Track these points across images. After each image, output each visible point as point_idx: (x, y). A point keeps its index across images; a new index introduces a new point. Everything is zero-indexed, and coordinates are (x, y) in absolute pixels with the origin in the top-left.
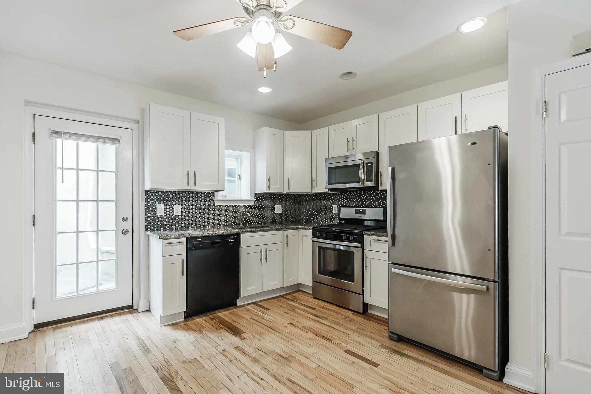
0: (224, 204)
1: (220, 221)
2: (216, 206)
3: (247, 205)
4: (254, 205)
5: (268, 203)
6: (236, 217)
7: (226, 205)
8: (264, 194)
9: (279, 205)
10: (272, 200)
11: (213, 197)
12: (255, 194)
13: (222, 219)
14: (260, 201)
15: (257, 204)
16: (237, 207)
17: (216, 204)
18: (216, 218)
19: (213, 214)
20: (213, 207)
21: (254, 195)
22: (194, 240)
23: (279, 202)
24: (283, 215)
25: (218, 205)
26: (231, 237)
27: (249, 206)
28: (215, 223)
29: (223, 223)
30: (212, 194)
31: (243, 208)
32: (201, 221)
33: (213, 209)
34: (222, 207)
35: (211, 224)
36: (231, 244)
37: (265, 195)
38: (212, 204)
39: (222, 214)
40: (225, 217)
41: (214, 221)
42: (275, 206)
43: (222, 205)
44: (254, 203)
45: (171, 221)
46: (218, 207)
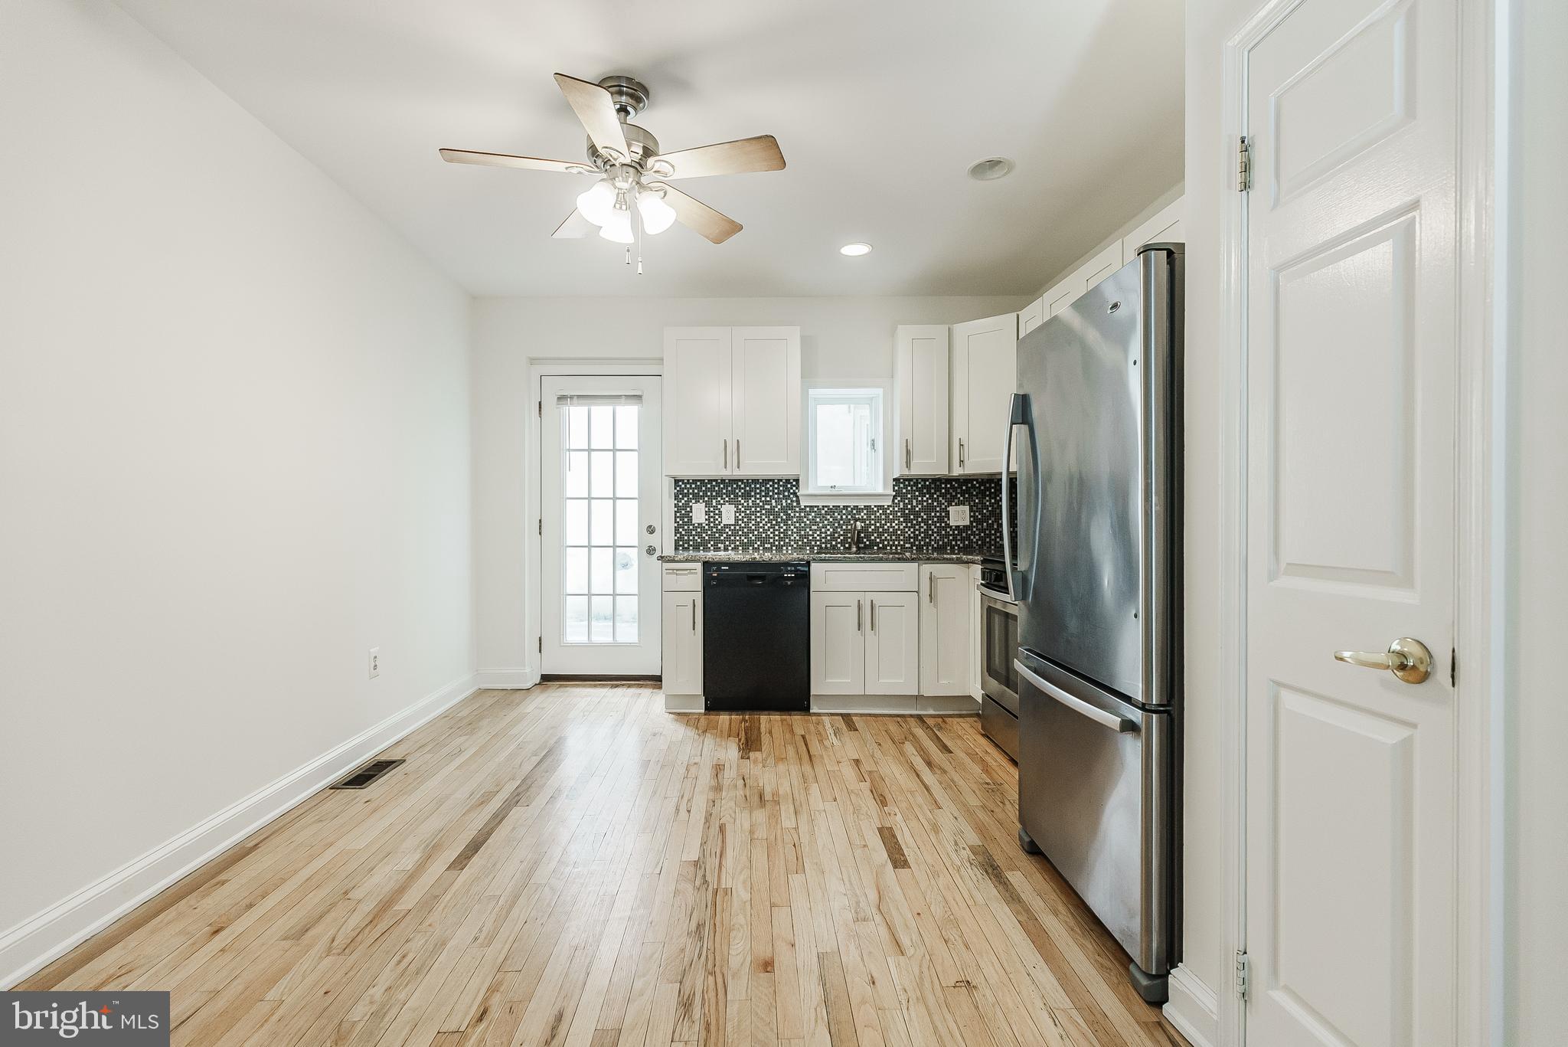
0: (820, 504)
1: (811, 538)
2: (803, 507)
3: (875, 506)
4: (891, 506)
5: (930, 501)
6: (846, 531)
7: (826, 506)
8: (920, 481)
9: (961, 507)
10: (943, 495)
11: (797, 488)
12: (894, 480)
13: (815, 535)
14: (909, 496)
15: (901, 504)
16: (849, 509)
17: (803, 504)
18: (803, 533)
19: (798, 525)
20: (797, 509)
21: (892, 483)
22: (715, 568)
23: (961, 498)
24: (974, 529)
25: (808, 506)
26: (789, 568)
27: (880, 507)
28: (800, 543)
29: (818, 543)
30: (794, 483)
31: (865, 511)
32: (771, 538)
33: (797, 514)
34: (816, 509)
35: (792, 543)
36: (789, 583)
37: (922, 483)
38: (795, 504)
39: (816, 523)
40: (823, 530)
41: (798, 538)
42: (950, 509)
43: (816, 506)
44: (893, 501)
45: (717, 535)
46: (808, 509)
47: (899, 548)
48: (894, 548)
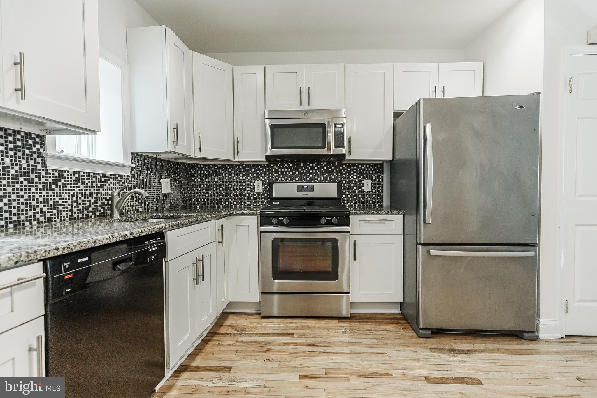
0: (71, 169)
1: (61, 208)
2: (50, 171)
3: (119, 175)
4: (130, 177)
5: (152, 175)
6: (97, 199)
7: (76, 172)
8: (146, 158)
9: (166, 180)
10: (157, 170)
11: (41, 147)
12: (133, 154)
13: (66, 205)
14: (140, 169)
15: (136, 175)
16: (99, 177)
17: (51, 165)
18: (51, 202)
19: (44, 193)
20: (43, 173)
21: (130, 156)
22: (67, 265)
23: (166, 174)
24: (172, 196)
25: (56, 171)
26: (152, 242)
27: (122, 176)
28: (48, 215)
29: (70, 214)
30: (38, 140)
31: (111, 180)
33: (43, 180)
34: (65, 175)
35: (38, 216)
36: (153, 258)
37: (147, 160)
38: (39, 166)
39: (67, 192)
40: (74, 199)
41: (45, 209)
42: (162, 181)
43: (65, 172)
44: (131, 172)
46: (56, 174)
47: (136, 212)
48: (132, 212)
